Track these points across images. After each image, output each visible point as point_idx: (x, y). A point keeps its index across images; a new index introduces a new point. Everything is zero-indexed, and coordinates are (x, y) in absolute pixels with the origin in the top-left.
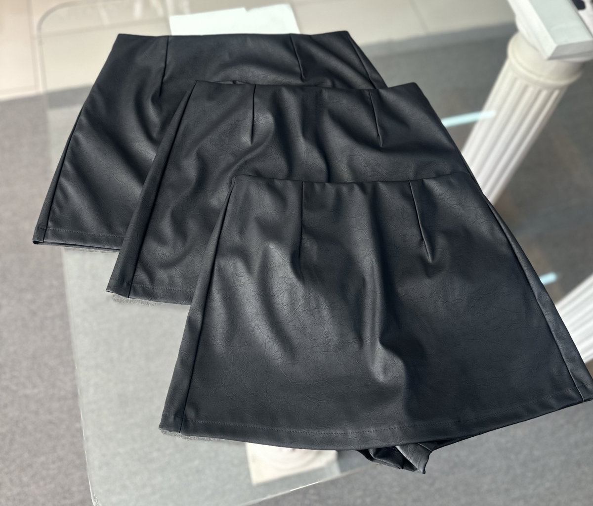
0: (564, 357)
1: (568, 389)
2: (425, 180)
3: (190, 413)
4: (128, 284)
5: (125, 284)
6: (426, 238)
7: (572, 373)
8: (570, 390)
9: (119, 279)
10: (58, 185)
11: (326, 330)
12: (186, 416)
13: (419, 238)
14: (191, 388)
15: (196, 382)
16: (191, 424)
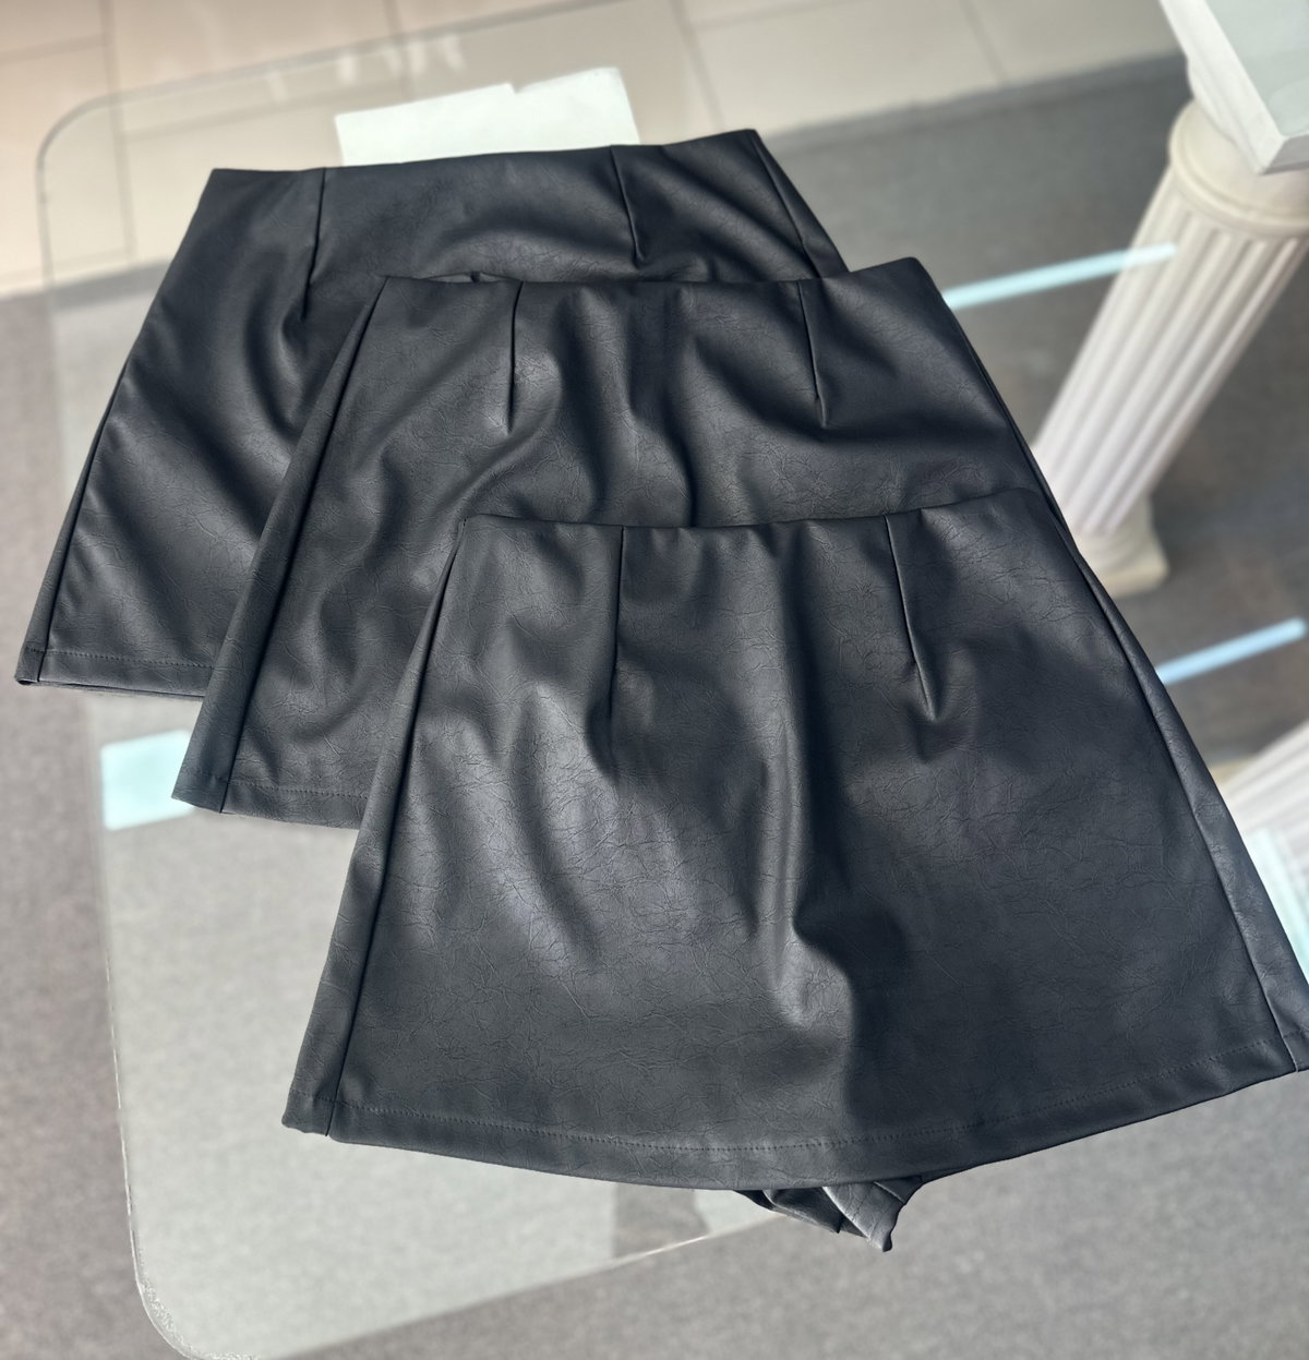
0: (1254, 960)
1: (1261, 1041)
2: (925, 512)
3: (352, 1088)
4: (220, 780)
5: (213, 781)
6: (922, 659)
7: (1273, 1002)
8: (1263, 1044)
9: (199, 772)
10: (72, 547)
11: (670, 894)
12: (342, 1095)
13: (905, 659)
14: (356, 1029)
15: (368, 1013)
16: (354, 1116)
